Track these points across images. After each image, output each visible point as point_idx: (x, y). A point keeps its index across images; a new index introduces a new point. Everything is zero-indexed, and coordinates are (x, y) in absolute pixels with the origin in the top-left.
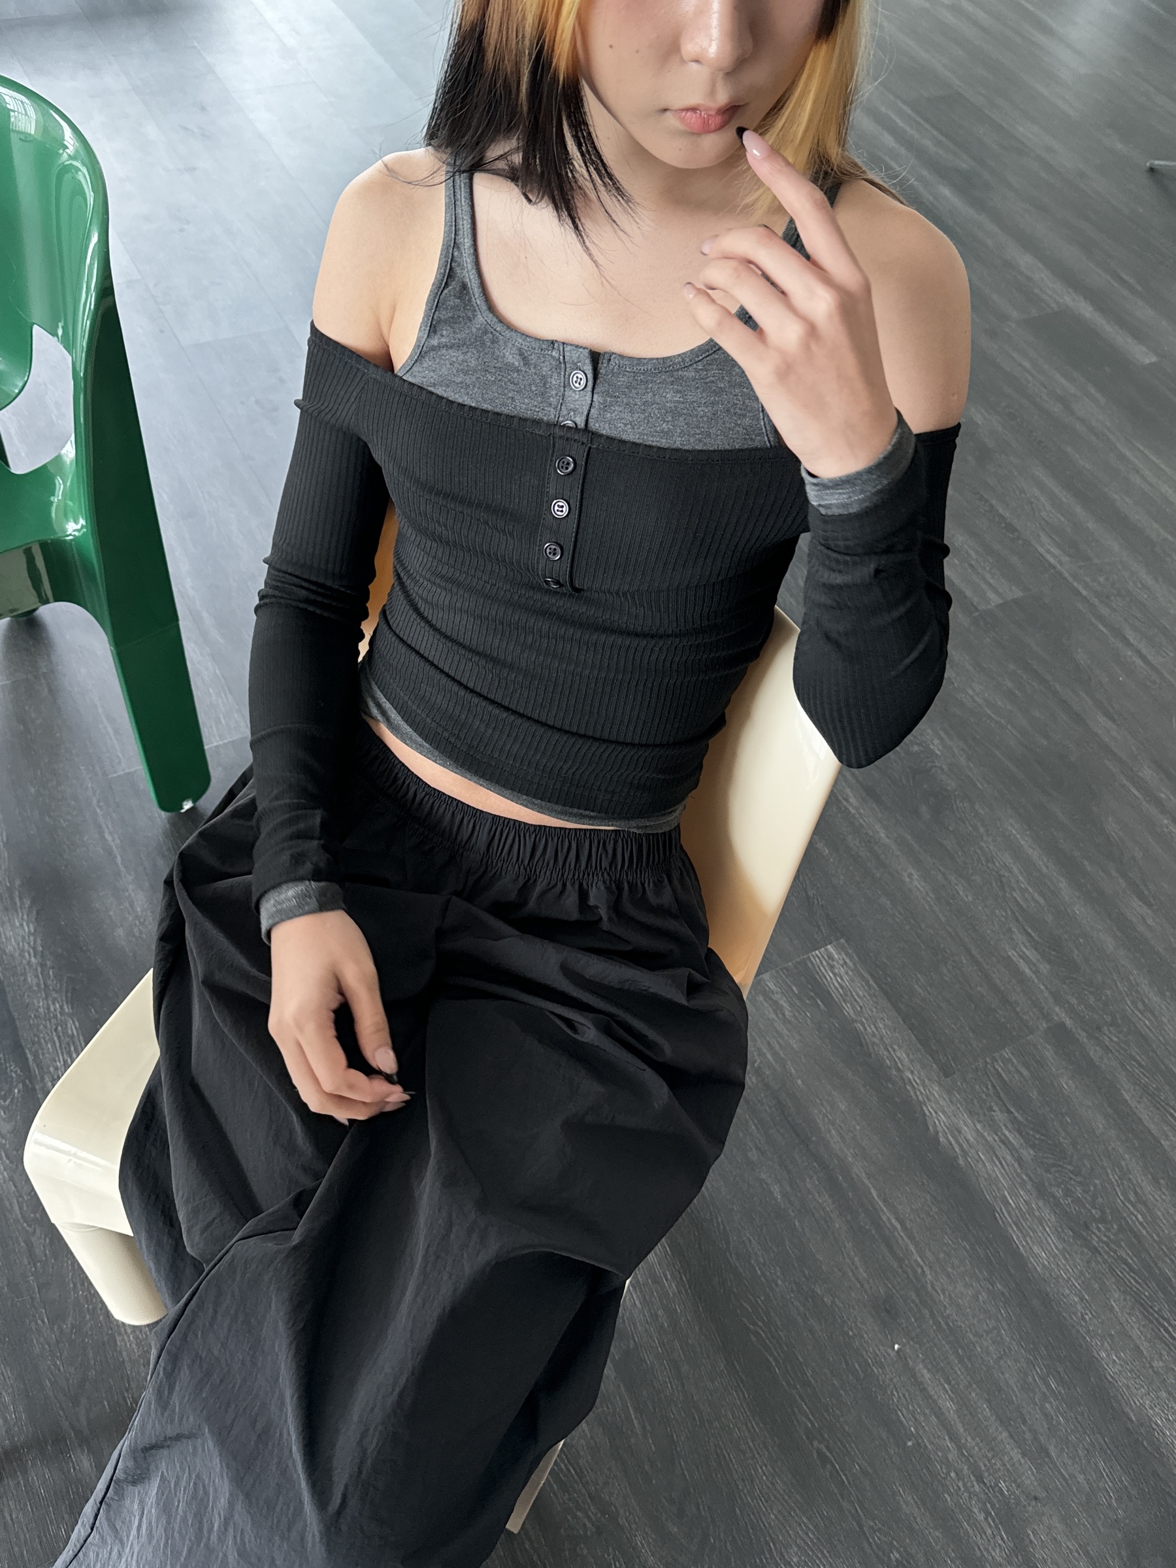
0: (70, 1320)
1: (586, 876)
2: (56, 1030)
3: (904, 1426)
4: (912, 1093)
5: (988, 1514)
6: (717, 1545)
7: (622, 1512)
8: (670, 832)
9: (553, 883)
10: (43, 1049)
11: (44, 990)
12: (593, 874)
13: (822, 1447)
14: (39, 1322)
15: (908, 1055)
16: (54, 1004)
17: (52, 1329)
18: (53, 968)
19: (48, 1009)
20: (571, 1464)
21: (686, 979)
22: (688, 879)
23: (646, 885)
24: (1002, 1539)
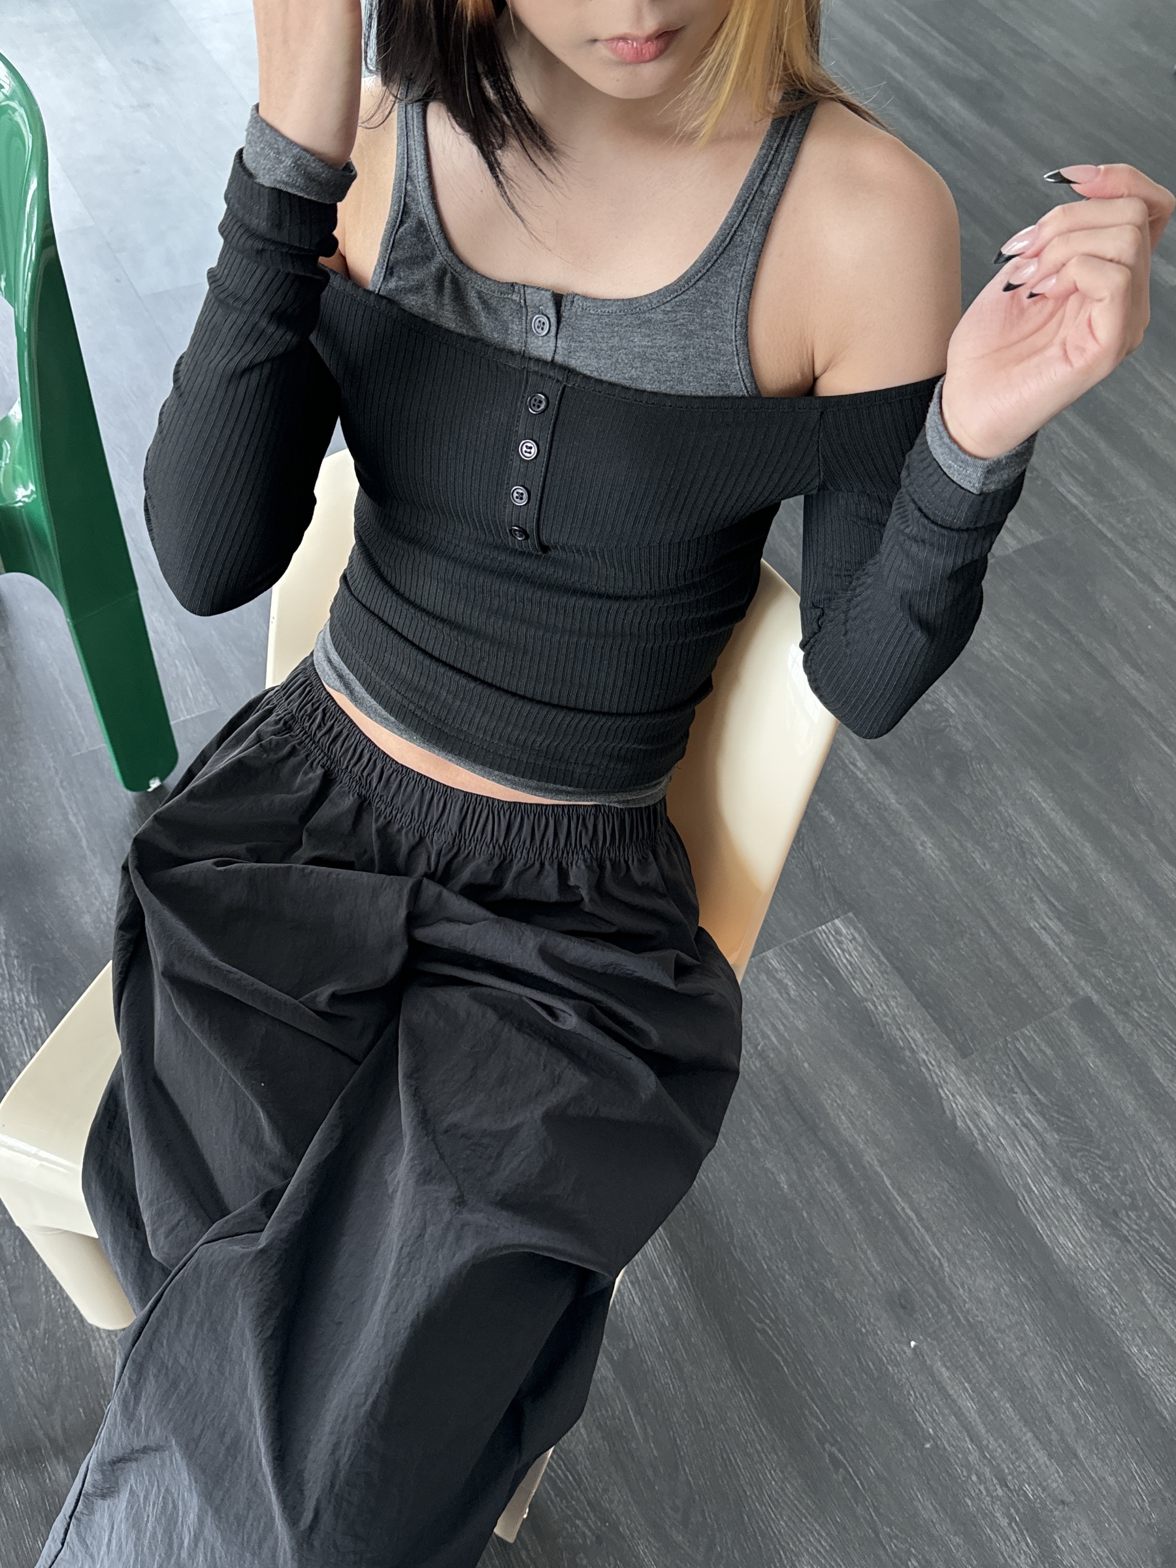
0: (42, 1325)
1: (565, 855)
2: (22, 1022)
3: (922, 1428)
4: (927, 1076)
5: (1011, 1519)
6: (725, 1554)
7: (623, 1519)
8: (655, 805)
9: (530, 862)
10: (8, 1043)
11: (9, 981)
12: (573, 852)
13: (834, 1449)
14: (11, 1327)
15: (922, 1035)
16: (19, 995)
17: (24, 1335)
18: (17, 957)
19: (14, 1000)
20: (568, 1470)
21: (673, 961)
22: (675, 855)
23: (630, 862)
24: (1027, 1545)
